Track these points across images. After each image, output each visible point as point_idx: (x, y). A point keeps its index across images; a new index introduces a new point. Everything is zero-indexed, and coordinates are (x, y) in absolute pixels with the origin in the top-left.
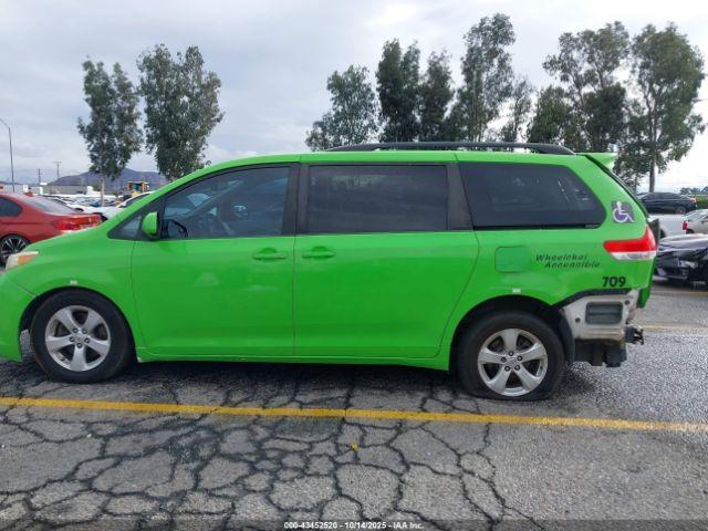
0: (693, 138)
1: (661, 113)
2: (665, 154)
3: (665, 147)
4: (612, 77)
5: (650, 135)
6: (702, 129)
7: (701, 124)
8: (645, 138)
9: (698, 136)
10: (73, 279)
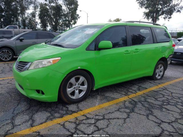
0: (77, 19)
1: (70, 13)
2: (72, 23)
3: (72, 22)
4: (58, 2)
5: (68, 18)
6: (79, 18)
7: (79, 16)
8: (67, 19)
9: (78, 19)
10: (79, 66)
